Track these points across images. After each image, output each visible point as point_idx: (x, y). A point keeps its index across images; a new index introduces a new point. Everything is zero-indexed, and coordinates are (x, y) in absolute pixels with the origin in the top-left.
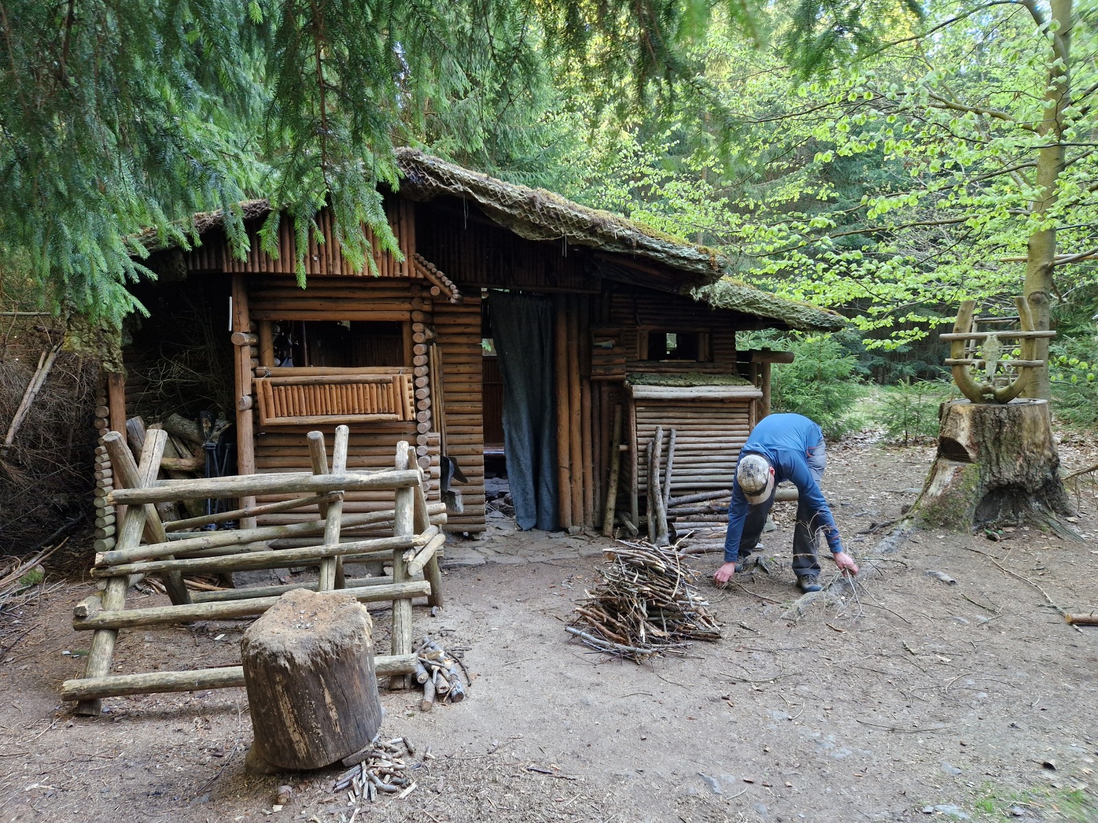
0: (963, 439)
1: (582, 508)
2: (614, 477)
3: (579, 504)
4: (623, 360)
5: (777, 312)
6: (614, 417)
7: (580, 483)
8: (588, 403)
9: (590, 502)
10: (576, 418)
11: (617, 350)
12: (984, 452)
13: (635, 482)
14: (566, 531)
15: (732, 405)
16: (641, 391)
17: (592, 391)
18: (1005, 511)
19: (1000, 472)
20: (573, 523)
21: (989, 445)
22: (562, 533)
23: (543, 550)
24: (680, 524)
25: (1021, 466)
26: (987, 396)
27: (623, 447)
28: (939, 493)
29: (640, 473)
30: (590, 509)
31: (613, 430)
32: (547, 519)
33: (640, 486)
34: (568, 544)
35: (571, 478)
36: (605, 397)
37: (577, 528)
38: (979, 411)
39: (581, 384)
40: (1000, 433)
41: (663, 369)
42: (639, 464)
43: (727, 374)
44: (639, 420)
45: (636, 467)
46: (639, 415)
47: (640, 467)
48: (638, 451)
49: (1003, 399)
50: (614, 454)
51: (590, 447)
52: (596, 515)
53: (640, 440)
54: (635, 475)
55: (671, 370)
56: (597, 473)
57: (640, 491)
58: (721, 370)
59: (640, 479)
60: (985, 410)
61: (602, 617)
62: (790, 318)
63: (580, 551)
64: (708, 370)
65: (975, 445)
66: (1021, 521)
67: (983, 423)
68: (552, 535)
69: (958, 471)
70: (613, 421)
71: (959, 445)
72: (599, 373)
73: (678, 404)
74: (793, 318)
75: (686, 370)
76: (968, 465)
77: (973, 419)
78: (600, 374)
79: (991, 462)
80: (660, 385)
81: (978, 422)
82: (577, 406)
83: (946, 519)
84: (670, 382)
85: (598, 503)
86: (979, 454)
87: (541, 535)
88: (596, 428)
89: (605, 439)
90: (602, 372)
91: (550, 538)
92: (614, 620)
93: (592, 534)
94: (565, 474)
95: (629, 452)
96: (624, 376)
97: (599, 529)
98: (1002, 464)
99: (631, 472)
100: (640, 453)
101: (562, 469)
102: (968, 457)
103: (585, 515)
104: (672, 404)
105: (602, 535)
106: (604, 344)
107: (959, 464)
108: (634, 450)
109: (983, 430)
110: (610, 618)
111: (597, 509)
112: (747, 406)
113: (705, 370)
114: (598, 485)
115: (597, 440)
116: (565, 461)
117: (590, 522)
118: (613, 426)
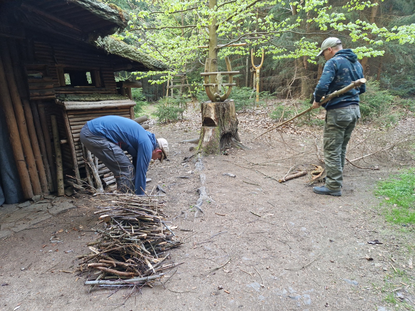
0: (213, 118)
1: (39, 183)
2: (59, 160)
3: (37, 182)
4: (51, 86)
5: (139, 58)
6: (51, 123)
7: (35, 168)
8: (30, 116)
9: (44, 179)
10: (23, 127)
11: (46, 79)
12: (220, 121)
13: (75, 161)
14: (31, 200)
15: (122, 110)
16: (70, 105)
17: (31, 108)
18: (225, 143)
19: (225, 129)
20: (35, 194)
21: (221, 118)
22: (28, 203)
23: (21, 220)
24: (107, 179)
25: (230, 125)
26: (218, 99)
27: (63, 141)
28: (209, 140)
29: (78, 155)
30: (45, 183)
31: (52, 132)
32: (13, 195)
33: (79, 163)
34: (37, 208)
35: (27, 167)
36: (42, 111)
37: (38, 196)
38: (218, 105)
39: (23, 104)
40: (224, 113)
41: (77, 92)
42: (76, 150)
43: (113, 94)
44: (71, 123)
45: (74, 152)
46: (71, 120)
47: (77, 151)
48: (74, 142)
49: (222, 100)
50: (56, 147)
51: (37, 144)
52: (50, 185)
53: (74, 135)
54: (75, 157)
55: (82, 92)
56: (45, 159)
57: (80, 165)
58: (110, 92)
59: (78, 158)
60: (219, 104)
61: (111, 264)
62: (146, 62)
63: (51, 212)
64: (103, 92)
65: (217, 119)
66: (230, 146)
67: (219, 110)
68: (21, 205)
69: (213, 131)
70: (51, 126)
71: (212, 120)
72: (35, 95)
73: (94, 112)
74: (147, 62)
75: (91, 92)
76: (216, 127)
77: (216, 109)
78: (37, 96)
79: (222, 125)
80: (81, 101)
81: (217, 110)
82: (22, 118)
83: (213, 150)
84: (87, 99)
85: (50, 178)
86: (218, 122)
87: (12, 208)
88: (40, 132)
89: (47, 138)
90: (38, 94)
91: (20, 208)
92: (122, 263)
93: (50, 197)
94: (23, 165)
95: (68, 144)
96: (55, 96)
97: (54, 192)
98: (225, 126)
99: (71, 156)
100: (76, 143)
101: (20, 162)
102: (215, 124)
103: (42, 187)
104: (90, 112)
105: (58, 196)
106: (35, 75)
107: (213, 127)
108: (72, 142)
109: (219, 113)
110: (119, 263)
111: (50, 181)
112: (129, 110)
113: (101, 92)
114: (48, 166)
115: (42, 139)
116: (21, 156)
117: (47, 190)
118: (52, 128)
